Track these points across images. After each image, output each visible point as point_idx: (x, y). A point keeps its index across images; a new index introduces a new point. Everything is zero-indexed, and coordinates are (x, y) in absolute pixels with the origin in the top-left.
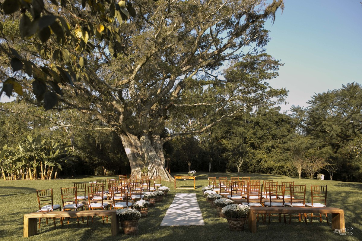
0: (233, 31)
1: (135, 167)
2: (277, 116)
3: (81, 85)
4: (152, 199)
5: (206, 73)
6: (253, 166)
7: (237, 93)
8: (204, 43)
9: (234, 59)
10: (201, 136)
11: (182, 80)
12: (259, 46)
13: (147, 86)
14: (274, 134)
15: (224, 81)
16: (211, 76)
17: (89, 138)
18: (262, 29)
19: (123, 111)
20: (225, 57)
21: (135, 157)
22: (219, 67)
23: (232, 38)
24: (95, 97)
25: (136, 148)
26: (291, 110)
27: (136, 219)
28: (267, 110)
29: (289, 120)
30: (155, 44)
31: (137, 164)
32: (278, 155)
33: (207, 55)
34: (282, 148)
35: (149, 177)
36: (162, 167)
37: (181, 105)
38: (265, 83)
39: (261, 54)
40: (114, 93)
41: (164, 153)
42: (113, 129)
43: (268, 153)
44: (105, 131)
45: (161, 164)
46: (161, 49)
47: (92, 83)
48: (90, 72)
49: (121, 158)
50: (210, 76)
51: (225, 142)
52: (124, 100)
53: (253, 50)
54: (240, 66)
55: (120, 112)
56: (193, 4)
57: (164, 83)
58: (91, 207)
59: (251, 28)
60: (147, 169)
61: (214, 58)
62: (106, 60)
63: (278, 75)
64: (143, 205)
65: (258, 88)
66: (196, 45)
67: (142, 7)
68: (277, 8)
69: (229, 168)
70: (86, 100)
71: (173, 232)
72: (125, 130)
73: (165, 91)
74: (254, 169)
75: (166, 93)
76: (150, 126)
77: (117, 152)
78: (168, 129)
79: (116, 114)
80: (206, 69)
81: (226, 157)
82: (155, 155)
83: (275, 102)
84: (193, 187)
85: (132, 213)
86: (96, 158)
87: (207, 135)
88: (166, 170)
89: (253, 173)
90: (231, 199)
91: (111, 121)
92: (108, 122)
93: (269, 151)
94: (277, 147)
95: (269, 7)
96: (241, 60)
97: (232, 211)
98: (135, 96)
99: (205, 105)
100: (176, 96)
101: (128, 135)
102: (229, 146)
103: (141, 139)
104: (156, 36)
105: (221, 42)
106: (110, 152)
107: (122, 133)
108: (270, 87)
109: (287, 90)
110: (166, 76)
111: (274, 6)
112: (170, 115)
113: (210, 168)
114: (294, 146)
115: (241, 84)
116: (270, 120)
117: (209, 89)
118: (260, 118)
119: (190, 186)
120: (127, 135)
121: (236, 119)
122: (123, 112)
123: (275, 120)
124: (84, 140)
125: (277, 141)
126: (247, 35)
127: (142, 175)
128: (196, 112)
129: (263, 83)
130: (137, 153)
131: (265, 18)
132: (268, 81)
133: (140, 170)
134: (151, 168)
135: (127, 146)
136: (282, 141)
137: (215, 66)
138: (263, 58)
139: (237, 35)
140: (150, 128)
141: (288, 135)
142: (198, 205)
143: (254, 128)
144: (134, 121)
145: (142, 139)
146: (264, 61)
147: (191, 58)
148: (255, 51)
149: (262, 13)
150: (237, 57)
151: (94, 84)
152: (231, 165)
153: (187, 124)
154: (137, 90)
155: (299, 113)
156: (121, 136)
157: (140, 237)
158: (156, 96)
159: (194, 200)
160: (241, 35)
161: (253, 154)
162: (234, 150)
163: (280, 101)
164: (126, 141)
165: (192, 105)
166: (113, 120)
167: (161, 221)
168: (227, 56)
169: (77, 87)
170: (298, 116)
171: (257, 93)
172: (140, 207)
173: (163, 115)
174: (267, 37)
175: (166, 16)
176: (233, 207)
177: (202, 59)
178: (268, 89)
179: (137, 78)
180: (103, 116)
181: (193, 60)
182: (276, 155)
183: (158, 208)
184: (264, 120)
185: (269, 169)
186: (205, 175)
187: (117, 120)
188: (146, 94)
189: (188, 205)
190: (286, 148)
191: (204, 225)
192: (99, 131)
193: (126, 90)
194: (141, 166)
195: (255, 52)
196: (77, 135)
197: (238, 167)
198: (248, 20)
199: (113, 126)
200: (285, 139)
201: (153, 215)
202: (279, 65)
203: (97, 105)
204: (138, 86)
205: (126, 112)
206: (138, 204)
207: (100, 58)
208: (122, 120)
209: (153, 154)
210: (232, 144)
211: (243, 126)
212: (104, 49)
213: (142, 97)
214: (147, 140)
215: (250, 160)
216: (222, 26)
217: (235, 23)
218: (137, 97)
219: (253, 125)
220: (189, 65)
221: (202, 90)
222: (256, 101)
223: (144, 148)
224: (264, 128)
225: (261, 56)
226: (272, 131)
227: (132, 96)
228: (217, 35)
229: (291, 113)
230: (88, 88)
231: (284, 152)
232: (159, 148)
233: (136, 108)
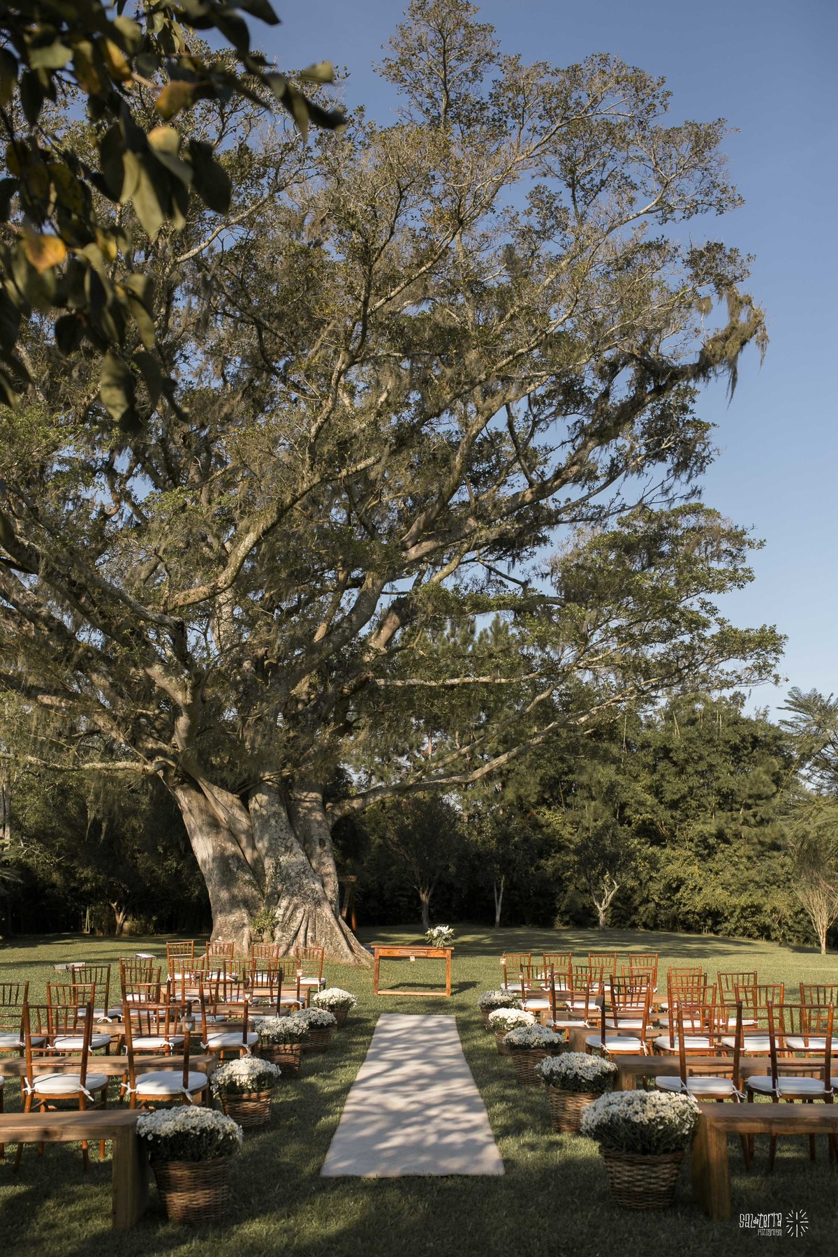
0: (587, 422)
1: (228, 907)
2: (735, 728)
3: (39, 605)
4: (288, 1046)
5: (490, 569)
6: (652, 905)
7: (602, 641)
8: (485, 465)
9: (592, 519)
10: (469, 794)
11: (403, 593)
12: (677, 476)
13: (276, 611)
14: (725, 790)
15: (554, 600)
16: (506, 582)
17: (66, 798)
18: (689, 417)
19: (189, 701)
20: (558, 512)
21: (230, 870)
22: (536, 549)
23: (584, 445)
24: (88, 649)
25: (234, 837)
26: (788, 705)
27: (221, 1155)
28: (699, 706)
29: (781, 743)
30: (312, 459)
31: (234, 897)
32: (741, 867)
33: (495, 506)
34: (755, 840)
35: (279, 946)
36: (326, 911)
37: (399, 683)
38: (704, 604)
39: (685, 507)
40: (158, 634)
41: (334, 860)
42: (150, 767)
43: (704, 859)
44: (120, 775)
45: (325, 898)
46: (330, 475)
47: (78, 597)
48: (71, 554)
49: (178, 872)
50: (503, 579)
51: (552, 818)
52: (192, 660)
53: (659, 490)
54: (612, 546)
55: (177, 705)
56: (449, 323)
57: (339, 604)
58: (34, 1092)
59: (648, 413)
60: (273, 918)
61: (520, 519)
62: (135, 518)
63: (751, 579)
64: (253, 1081)
65: (677, 622)
66: (458, 467)
67: (266, 328)
68: (743, 343)
69: (566, 912)
70: (55, 659)
71: (377, 1208)
72: (193, 771)
73: (344, 632)
74: (656, 916)
75: (346, 641)
76: (288, 758)
77: (165, 849)
78: (351, 771)
79: (162, 712)
80: (491, 557)
81: (557, 870)
82: (302, 863)
83: (738, 677)
84: (443, 986)
85: (203, 1130)
86: (87, 873)
87: (488, 791)
88: (343, 923)
89: (652, 929)
90: (603, 1054)
91: (144, 737)
92: (133, 741)
93: (706, 852)
94: (737, 835)
95: (715, 340)
96: (613, 524)
97: (627, 1121)
98: (233, 647)
99: (486, 684)
100: (384, 650)
101: (204, 789)
102: (566, 832)
103: (253, 805)
104: (313, 430)
105: (546, 461)
106: (139, 851)
107: (182, 782)
108: (721, 622)
109: (779, 632)
110: (346, 578)
111: (732, 338)
112: (358, 719)
113: (499, 909)
114: (800, 833)
115: (619, 608)
116: (711, 741)
117: (498, 629)
118: (677, 734)
119: (430, 982)
120: (200, 791)
121: (597, 735)
122: (187, 707)
123: (728, 742)
124: (46, 803)
125: (735, 814)
126: (636, 439)
127: (252, 941)
128: (453, 707)
129: (696, 607)
130: (235, 856)
131: (701, 379)
132: (713, 598)
133: (246, 921)
134: (288, 913)
135: (201, 830)
136: (755, 816)
137: (522, 545)
138: (690, 521)
139: (603, 435)
140: (284, 766)
141: (774, 795)
142: (466, 1069)
143: (653, 769)
144: (226, 739)
145: (257, 807)
146: (693, 529)
147: (438, 514)
148: (666, 492)
149: (691, 359)
150: (601, 512)
151: (83, 599)
152: (572, 901)
153: (415, 752)
154: (240, 627)
155: (818, 717)
156: (179, 794)
157: (234, 1239)
158: (312, 649)
159: (450, 1047)
160: (617, 436)
161: (653, 862)
162: (585, 847)
163: (756, 674)
164: (196, 812)
165: (441, 682)
166: (151, 735)
167: (326, 1151)
168: (564, 510)
169: (23, 614)
170: (815, 728)
171: (674, 641)
172: (242, 1089)
173: (335, 719)
174: (707, 445)
175: (354, 357)
176: (630, 1103)
177: (477, 518)
178: (714, 630)
179: (242, 583)
180: (114, 718)
181: (446, 521)
182: (735, 864)
183: (311, 1085)
184: (690, 740)
185: (707, 917)
186: (480, 936)
187: (168, 734)
188: (275, 640)
189: (429, 1069)
190: (768, 840)
191: (501, 1171)
192: (98, 775)
193: (201, 625)
194: (249, 905)
195: (665, 498)
196: (24, 785)
197: (601, 909)
198: (640, 383)
199: (151, 755)
200: (762, 810)
201: (293, 1120)
202: (747, 547)
203: (95, 677)
204: (247, 611)
205: (201, 705)
206: (231, 1077)
207: (113, 511)
208: (184, 735)
209: (294, 859)
210: (576, 824)
211: (616, 761)
212: (127, 478)
213: (261, 652)
214: (274, 809)
215: (641, 884)
216: (551, 405)
217: (596, 395)
218: (242, 651)
219: (649, 759)
220: (428, 538)
221: (473, 632)
222: (670, 672)
223: (261, 838)
224: (690, 769)
225: (683, 512)
226: (718, 778)
227: (222, 649)
228: (531, 435)
229: (789, 716)
230: (65, 617)
231: (760, 855)
232: (316, 838)
233: (238, 692)
